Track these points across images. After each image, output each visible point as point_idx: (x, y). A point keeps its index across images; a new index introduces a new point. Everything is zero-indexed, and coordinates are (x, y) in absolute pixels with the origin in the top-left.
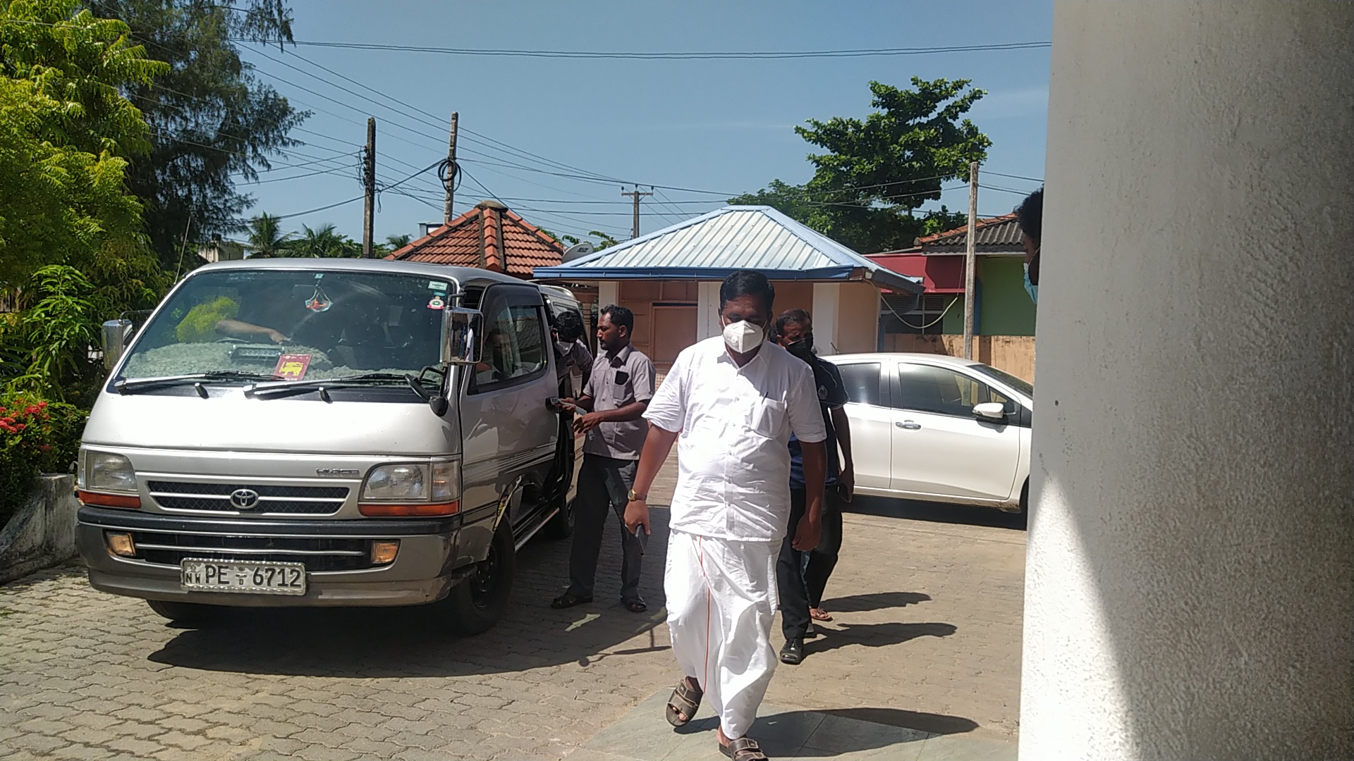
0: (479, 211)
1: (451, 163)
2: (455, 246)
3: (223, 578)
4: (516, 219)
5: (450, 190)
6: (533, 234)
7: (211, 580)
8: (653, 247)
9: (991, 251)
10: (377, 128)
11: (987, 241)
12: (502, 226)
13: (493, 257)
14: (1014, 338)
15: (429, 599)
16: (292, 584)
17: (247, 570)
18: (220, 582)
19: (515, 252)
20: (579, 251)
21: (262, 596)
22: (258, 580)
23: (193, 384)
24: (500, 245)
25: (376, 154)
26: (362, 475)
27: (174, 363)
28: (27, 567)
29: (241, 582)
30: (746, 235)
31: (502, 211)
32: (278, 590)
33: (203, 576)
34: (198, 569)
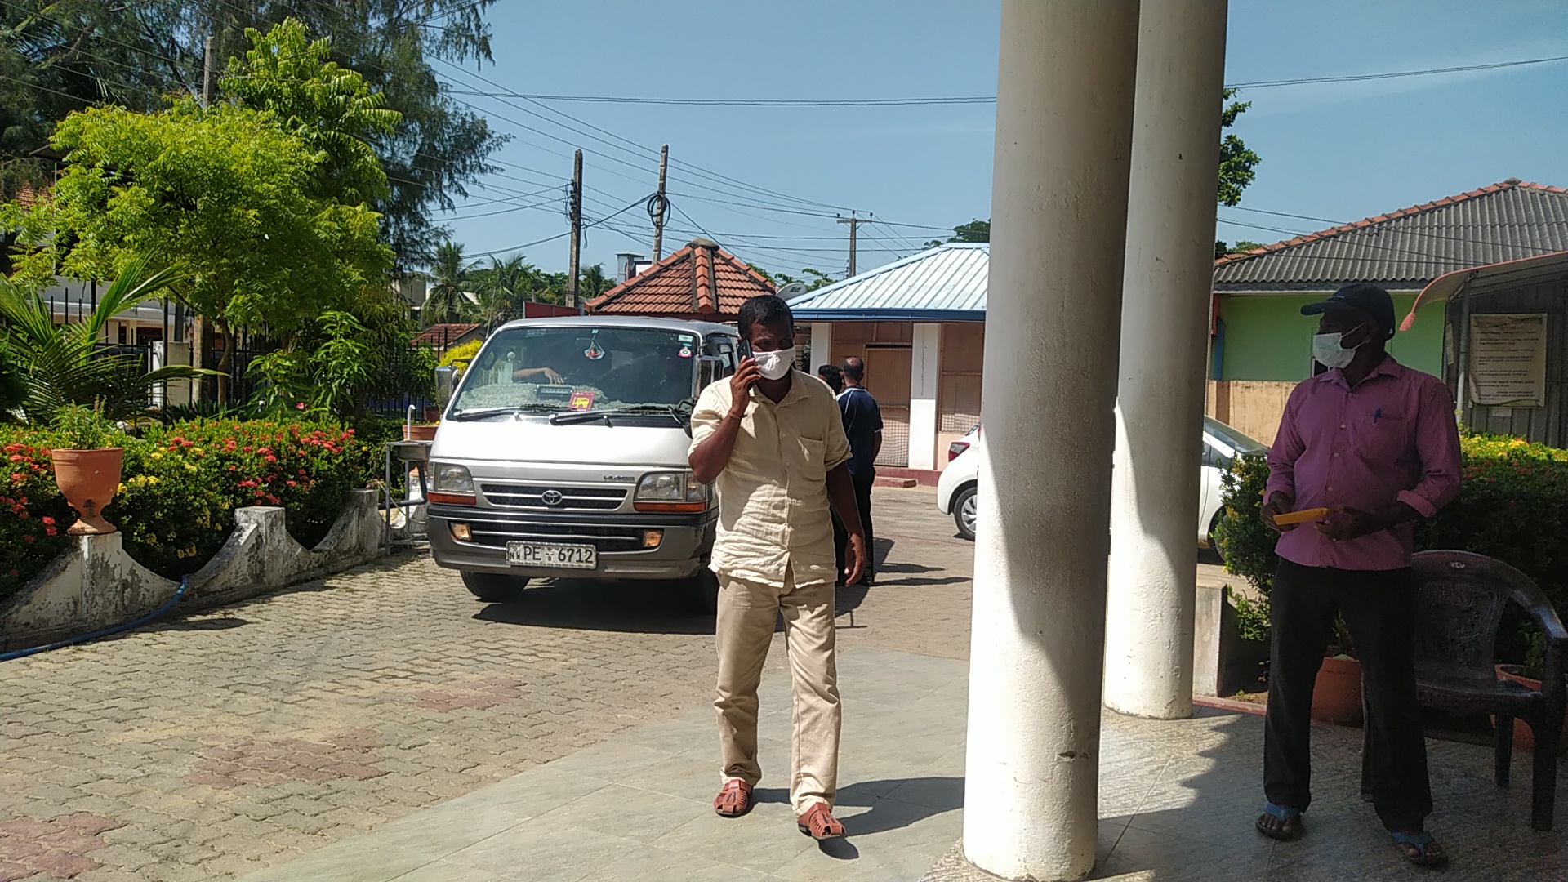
0: (690, 249)
1: (661, 197)
2: (667, 286)
3: (537, 556)
4: (728, 258)
5: (659, 226)
6: (745, 273)
7: (528, 557)
8: (868, 287)
9: (1233, 289)
10: (584, 161)
11: (1229, 279)
12: (714, 265)
13: (705, 298)
14: (1254, 383)
15: (685, 574)
16: (586, 561)
17: (554, 550)
18: (534, 559)
19: (727, 292)
20: (792, 291)
21: (565, 569)
22: (562, 557)
23: (512, 413)
24: (712, 285)
25: (583, 188)
26: (637, 480)
27: (493, 399)
28: (348, 563)
29: (550, 559)
30: (965, 275)
31: (714, 249)
32: (576, 565)
33: (522, 554)
34: (518, 549)
